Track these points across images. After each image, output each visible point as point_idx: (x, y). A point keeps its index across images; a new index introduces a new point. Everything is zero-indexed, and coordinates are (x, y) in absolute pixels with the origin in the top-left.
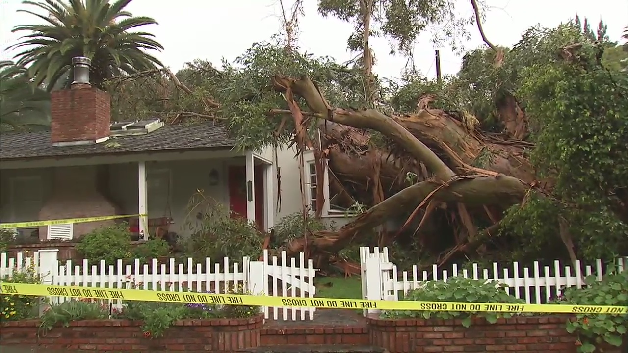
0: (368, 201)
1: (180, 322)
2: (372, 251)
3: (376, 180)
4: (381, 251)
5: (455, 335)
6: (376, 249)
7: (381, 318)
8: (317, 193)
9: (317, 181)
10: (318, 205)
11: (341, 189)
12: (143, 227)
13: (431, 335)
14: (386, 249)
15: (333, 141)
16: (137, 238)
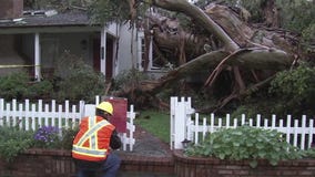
0: (177, 63)
1: (26, 151)
2: (179, 100)
3: (182, 49)
4: (186, 100)
5: (243, 172)
6: (183, 99)
7: (185, 156)
8: (145, 56)
9: (145, 50)
10: (145, 64)
11: (160, 55)
12: (37, 73)
13: (224, 172)
14: (189, 99)
15: (156, 25)
16: (33, 80)
